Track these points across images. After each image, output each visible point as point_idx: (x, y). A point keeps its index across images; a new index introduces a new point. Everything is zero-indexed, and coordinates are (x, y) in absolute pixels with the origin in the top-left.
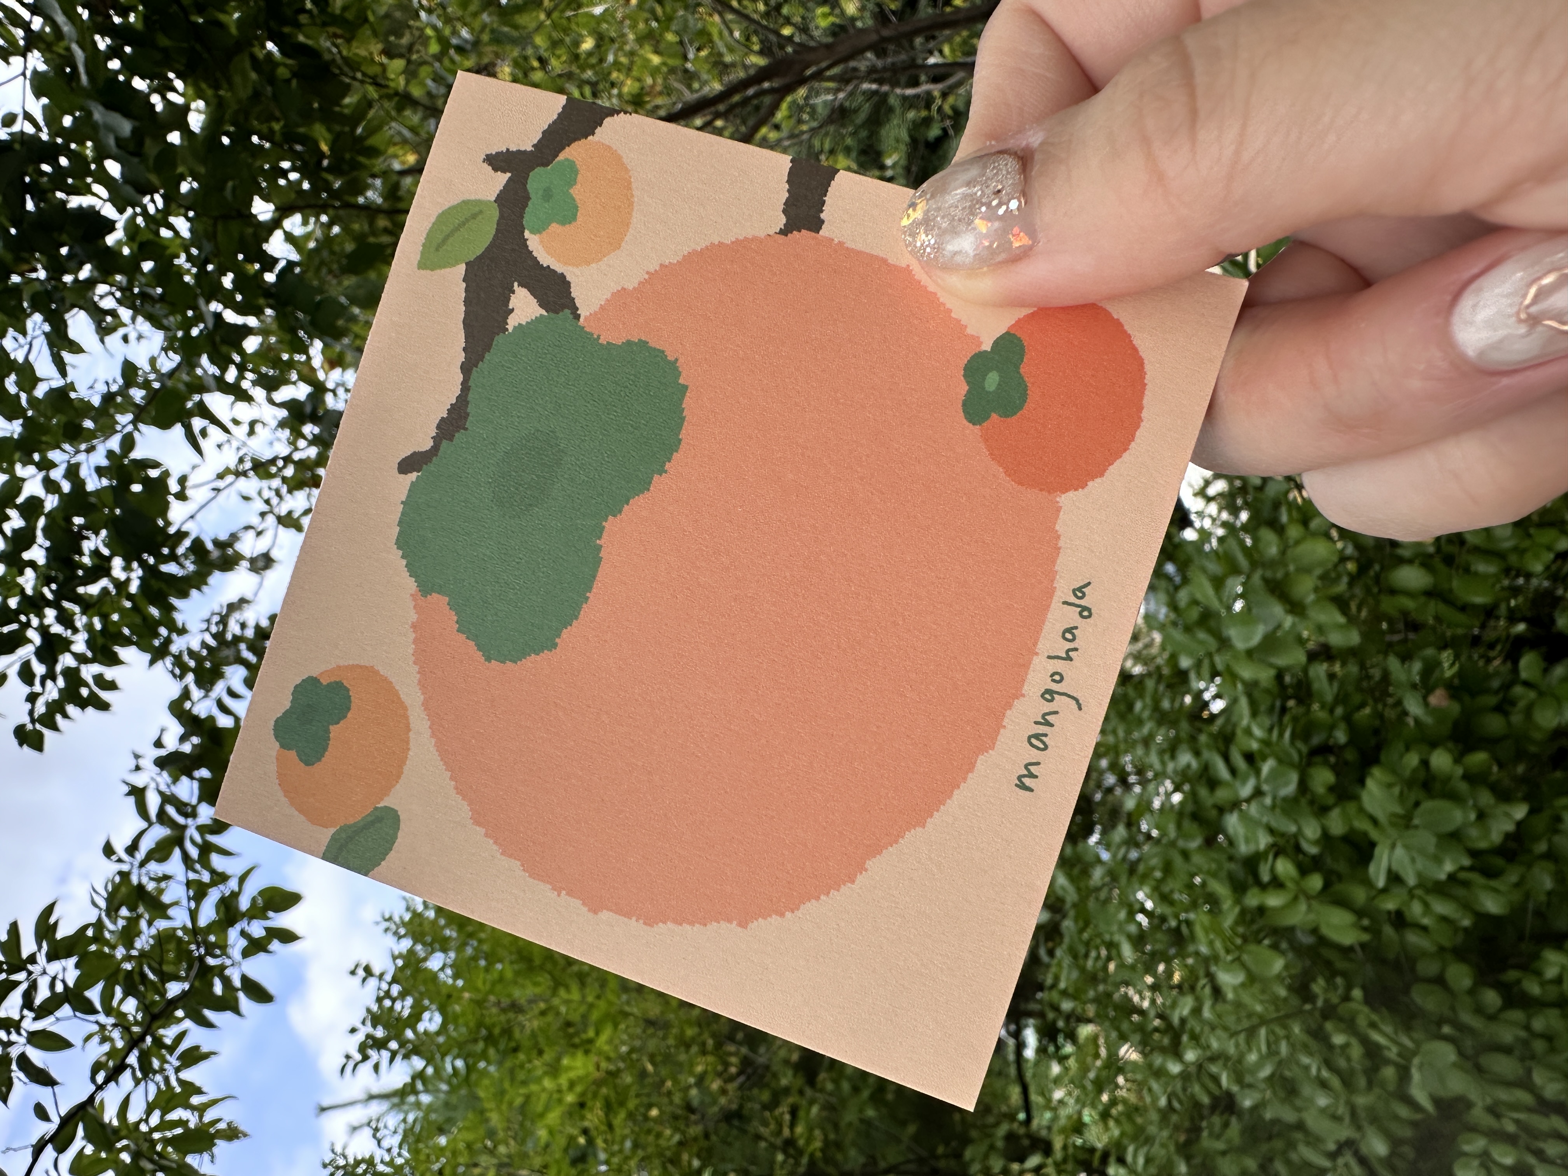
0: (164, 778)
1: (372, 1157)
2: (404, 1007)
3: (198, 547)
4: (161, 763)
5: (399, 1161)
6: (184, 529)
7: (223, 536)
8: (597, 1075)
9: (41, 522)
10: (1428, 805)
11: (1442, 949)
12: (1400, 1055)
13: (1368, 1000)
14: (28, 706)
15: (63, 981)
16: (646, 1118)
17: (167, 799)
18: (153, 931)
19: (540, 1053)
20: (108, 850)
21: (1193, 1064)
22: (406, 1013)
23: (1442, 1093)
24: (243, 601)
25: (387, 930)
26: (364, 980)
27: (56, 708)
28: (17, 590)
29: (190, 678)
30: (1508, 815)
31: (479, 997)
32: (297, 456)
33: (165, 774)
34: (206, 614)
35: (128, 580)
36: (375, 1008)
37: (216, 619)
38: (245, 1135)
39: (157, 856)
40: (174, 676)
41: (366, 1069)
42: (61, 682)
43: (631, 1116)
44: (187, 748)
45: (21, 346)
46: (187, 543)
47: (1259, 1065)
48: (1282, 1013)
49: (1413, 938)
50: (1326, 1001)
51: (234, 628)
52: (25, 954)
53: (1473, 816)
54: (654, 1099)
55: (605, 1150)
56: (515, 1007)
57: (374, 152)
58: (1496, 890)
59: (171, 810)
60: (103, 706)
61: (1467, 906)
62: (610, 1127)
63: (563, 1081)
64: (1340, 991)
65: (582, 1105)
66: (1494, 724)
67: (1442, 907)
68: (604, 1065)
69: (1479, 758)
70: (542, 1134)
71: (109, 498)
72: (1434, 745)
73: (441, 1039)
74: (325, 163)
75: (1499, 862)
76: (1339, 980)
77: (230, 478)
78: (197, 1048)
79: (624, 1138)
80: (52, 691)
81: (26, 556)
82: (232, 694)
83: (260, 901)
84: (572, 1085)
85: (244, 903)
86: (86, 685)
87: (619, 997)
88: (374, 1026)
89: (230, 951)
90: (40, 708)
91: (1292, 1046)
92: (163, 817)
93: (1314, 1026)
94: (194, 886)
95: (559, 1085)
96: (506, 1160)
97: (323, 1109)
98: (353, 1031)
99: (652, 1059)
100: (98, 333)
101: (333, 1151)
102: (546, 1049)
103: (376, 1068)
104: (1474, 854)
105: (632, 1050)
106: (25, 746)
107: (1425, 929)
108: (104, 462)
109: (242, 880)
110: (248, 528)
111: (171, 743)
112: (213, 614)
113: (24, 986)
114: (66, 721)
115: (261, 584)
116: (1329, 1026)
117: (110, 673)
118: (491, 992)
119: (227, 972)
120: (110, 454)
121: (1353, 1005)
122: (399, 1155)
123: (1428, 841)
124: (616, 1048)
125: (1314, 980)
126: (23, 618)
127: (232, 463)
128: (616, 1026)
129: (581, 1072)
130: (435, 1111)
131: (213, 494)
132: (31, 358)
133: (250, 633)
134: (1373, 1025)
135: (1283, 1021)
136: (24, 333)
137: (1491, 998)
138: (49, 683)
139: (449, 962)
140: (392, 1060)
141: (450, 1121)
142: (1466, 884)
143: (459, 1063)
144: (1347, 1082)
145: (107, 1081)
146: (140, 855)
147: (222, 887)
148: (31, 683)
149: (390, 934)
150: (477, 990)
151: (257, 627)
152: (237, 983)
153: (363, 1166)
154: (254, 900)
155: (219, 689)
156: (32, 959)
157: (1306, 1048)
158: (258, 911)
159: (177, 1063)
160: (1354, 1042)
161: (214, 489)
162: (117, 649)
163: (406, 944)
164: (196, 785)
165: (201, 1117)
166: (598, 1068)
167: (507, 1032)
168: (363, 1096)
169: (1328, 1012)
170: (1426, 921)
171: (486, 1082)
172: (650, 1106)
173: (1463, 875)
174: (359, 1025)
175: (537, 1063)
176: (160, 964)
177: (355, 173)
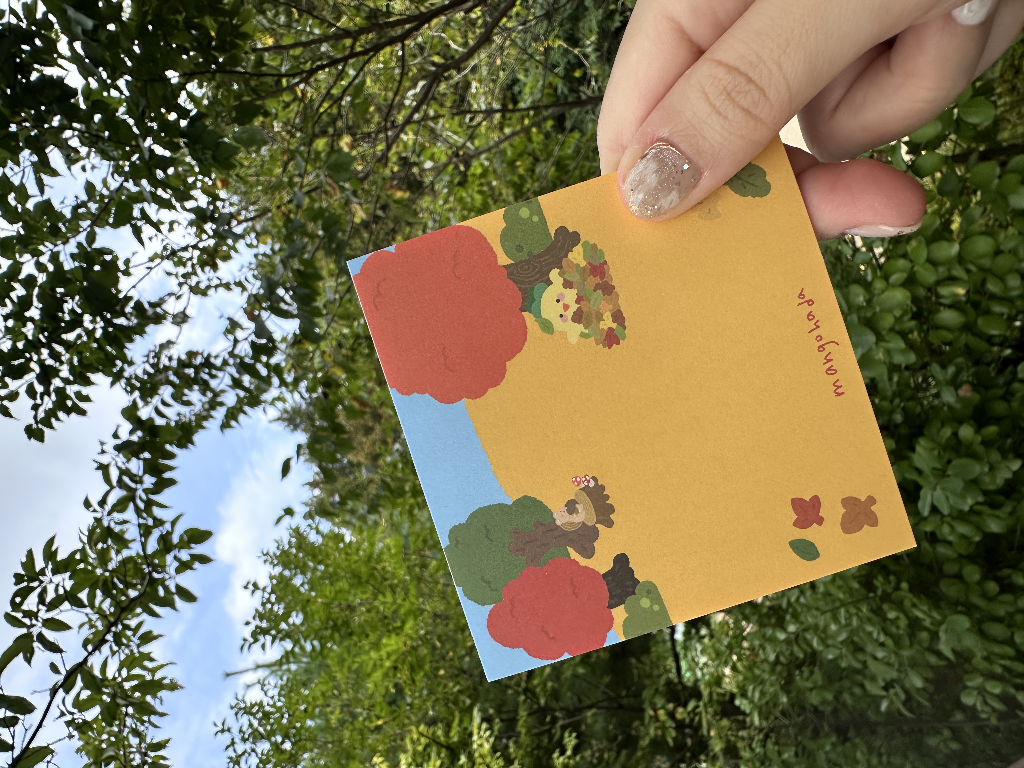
0: (121, 459)
1: (261, 702)
2: (279, 609)
3: (139, 306)
4: (118, 448)
5: (279, 704)
6: (129, 294)
7: (154, 299)
8: (404, 649)
9: (36, 291)
10: (957, 462)
11: (961, 556)
12: (932, 624)
13: (911, 590)
14: (33, 413)
15: (63, 587)
16: (436, 676)
17: (124, 472)
18: (120, 558)
19: (367, 636)
20: (87, 504)
21: (793, 633)
22: (281, 612)
23: (958, 648)
24: (169, 343)
25: (265, 561)
26: (253, 592)
27: (51, 414)
28: (23, 336)
29: (137, 394)
30: (1008, 468)
31: (327, 601)
32: (201, 245)
33: (121, 456)
34: (146, 353)
35: (94, 329)
36: (261, 609)
37: (152, 354)
38: (182, 687)
39: (118, 508)
40: (127, 391)
41: (257, 647)
42: (53, 397)
43: (426, 675)
44: (135, 438)
45: (16, 174)
46: (132, 304)
47: (838, 633)
48: (854, 599)
49: (941, 549)
50: (883, 591)
51: (164, 361)
52: (37, 569)
53: (986, 469)
54: (442, 663)
55: (411, 696)
56: (351, 608)
57: (246, 37)
58: (998, 517)
59: (126, 479)
60: (82, 412)
61: (978, 528)
62: (413, 681)
63: (383, 653)
64: (893, 585)
65: (395, 668)
66: (1000, 407)
67: (962, 529)
68: (409, 643)
69: (992, 430)
70: (370, 686)
71: (80, 275)
72: (961, 422)
73: (303, 629)
74: (214, 43)
75: (1001, 498)
76: (892, 578)
77: (158, 261)
78: (150, 632)
79: (422, 689)
80: (48, 403)
81: (27, 314)
82: (164, 403)
83: (185, 537)
84: (389, 655)
85: (175, 539)
86: (70, 399)
87: (417, 600)
88: (261, 621)
89: (167, 569)
90: (41, 414)
91: (860, 618)
92: (121, 483)
93: (875, 607)
94: (143, 528)
95: (381, 656)
96: (347, 702)
97: (228, 675)
98: (248, 623)
99: (439, 638)
100: (66, 163)
101: (237, 698)
102: (370, 634)
103: (263, 646)
104: (986, 493)
105: (427, 633)
106: (32, 439)
107: (950, 543)
108: (76, 251)
109: (174, 523)
110: (171, 294)
111: (124, 435)
112: (150, 352)
113: (39, 590)
114: (58, 423)
115: (180, 332)
116: (885, 607)
117: (85, 391)
118: (334, 599)
119: (167, 583)
120: (79, 245)
121: (902, 593)
122: (279, 700)
123: (958, 484)
124: (417, 631)
125: (876, 577)
126: (27, 355)
127: (159, 250)
128: (416, 618)
129: (395, 647)
130: (300, 674)
131: (148, 270)
132: (24, 181)
133: (174, 364)
134: (914, 605)
135: (856, 603)
136: (18, 164)
137: (992, 587)
138: (46, 398)
139: (306, 580)
140: (273, 642)
141: (310, 680)
142: (979, 513)
143: (316, 643)
144: (897, 640)
145: (94, 650)
146: (108, 508)
147: (161, 528)
148: (34, 398)
149: (268, 563)
150: (326, 597)
151: (179, 360)
152: (173, 590)
153: (256, 708)
154: (181, 536)
155: (156, 400)
156: (42, 572)
157: (869, 620)
158: (185, 543)
159: (138, 642)
160: (902, 616)
161: (147, 268)
162: (89, 374)
163: (278, 570)
164: (141, 463)
165: (153, 676)
166: (405, 644)
167: (346, 623)
168: (253, 666)
169: (886, 598)
170: (951, 538)
171: (332, 654)
172: (438, 669)
173: (979, 508)
174: (251, 620)
175: (364, 642)
176: (125, 576)
177: (234, 51)
